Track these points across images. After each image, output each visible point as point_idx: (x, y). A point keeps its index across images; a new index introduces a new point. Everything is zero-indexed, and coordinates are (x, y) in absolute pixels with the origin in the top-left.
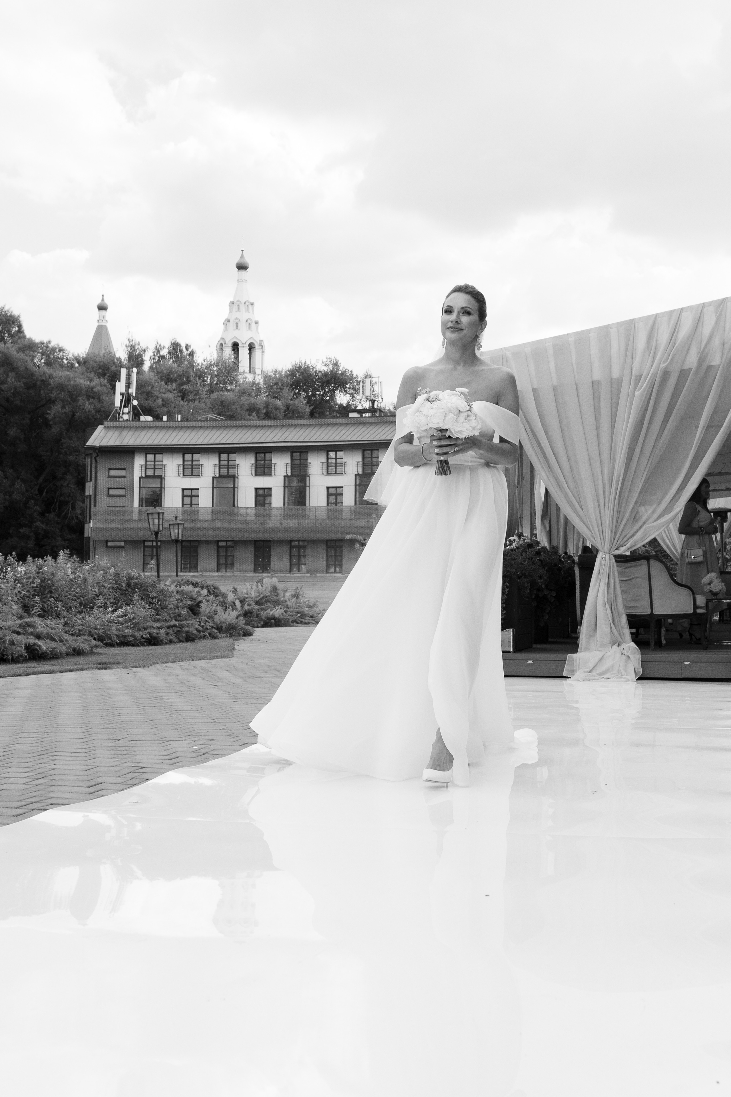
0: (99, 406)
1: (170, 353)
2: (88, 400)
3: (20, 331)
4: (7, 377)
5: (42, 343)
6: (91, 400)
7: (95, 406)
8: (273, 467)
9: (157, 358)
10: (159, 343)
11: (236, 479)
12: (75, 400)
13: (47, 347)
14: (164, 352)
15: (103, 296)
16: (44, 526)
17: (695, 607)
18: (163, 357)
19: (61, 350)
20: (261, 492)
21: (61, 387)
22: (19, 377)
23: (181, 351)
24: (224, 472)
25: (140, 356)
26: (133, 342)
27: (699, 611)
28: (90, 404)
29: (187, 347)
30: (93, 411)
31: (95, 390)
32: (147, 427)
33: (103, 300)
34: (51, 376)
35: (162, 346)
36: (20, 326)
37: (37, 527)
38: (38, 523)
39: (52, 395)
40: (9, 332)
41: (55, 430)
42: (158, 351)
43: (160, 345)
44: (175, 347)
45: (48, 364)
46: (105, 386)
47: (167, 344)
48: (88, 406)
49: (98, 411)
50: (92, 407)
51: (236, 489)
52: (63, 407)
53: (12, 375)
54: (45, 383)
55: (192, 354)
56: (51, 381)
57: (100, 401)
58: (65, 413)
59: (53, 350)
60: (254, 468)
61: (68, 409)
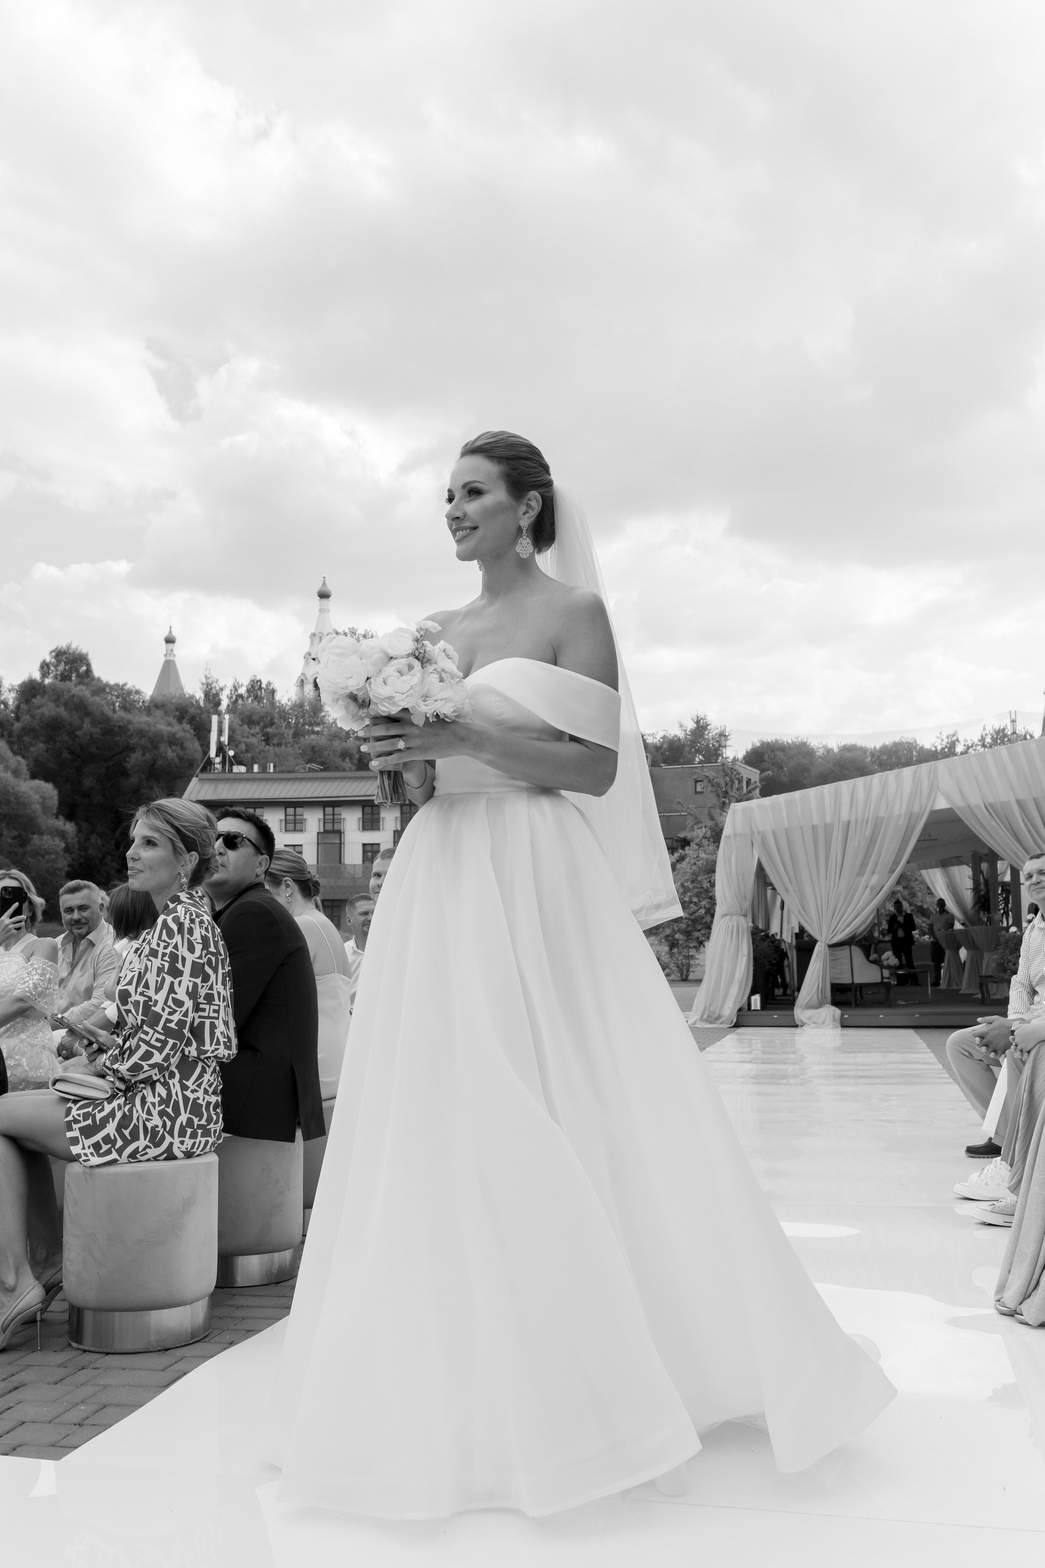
0: (181, 753)
1: (249, 691)
2: (170, 747)
3: (89, 671)
4: (83, 721)
5: (117, 685)
6: (174, 747)
7: (178, 754)
8: (381, 822)
9: (235, 697)
10: (237, 681)
11: (342, 835)
12: (156, 747)
13: (122, 689)
14: (242, 691)
15: (170, 627)
17: (882, 978)
18: (242, 696)
19: (138, 692)
20: (369, 848)
21: (141, 733)
22: (94, 723)
23: (261, 689)
24: (329, 827)
25: (217, 694)
26: (210, 680)
27: (885, 980)
28: (173, 751)
29: (268, 684)
30: (176, 760)
31: (178, 736)
32: (239, 779)
33: (170, 632)
34: (129, 722)
35: (240, 684)
36: (88, 665)
39: (131, 742)
40: (77, 670)
41: (134, 780)
42: (236, 690)
43: (238, 683)
44: (254, 685)
45: (124, 708)
46: (188, 731)
47: (245, 682)
48: (170, 754)
49: (181, 759)
50: (175, 755)
51: (342, 845)
52: (144, 754)
53: (87, 720)
54: (123, 729)
55: (273, 692)
56: (130, 727)
57: (183, 748)
58: (145, 761)
59: (130, 692)
60: (361, 822)
61: (148, 756)
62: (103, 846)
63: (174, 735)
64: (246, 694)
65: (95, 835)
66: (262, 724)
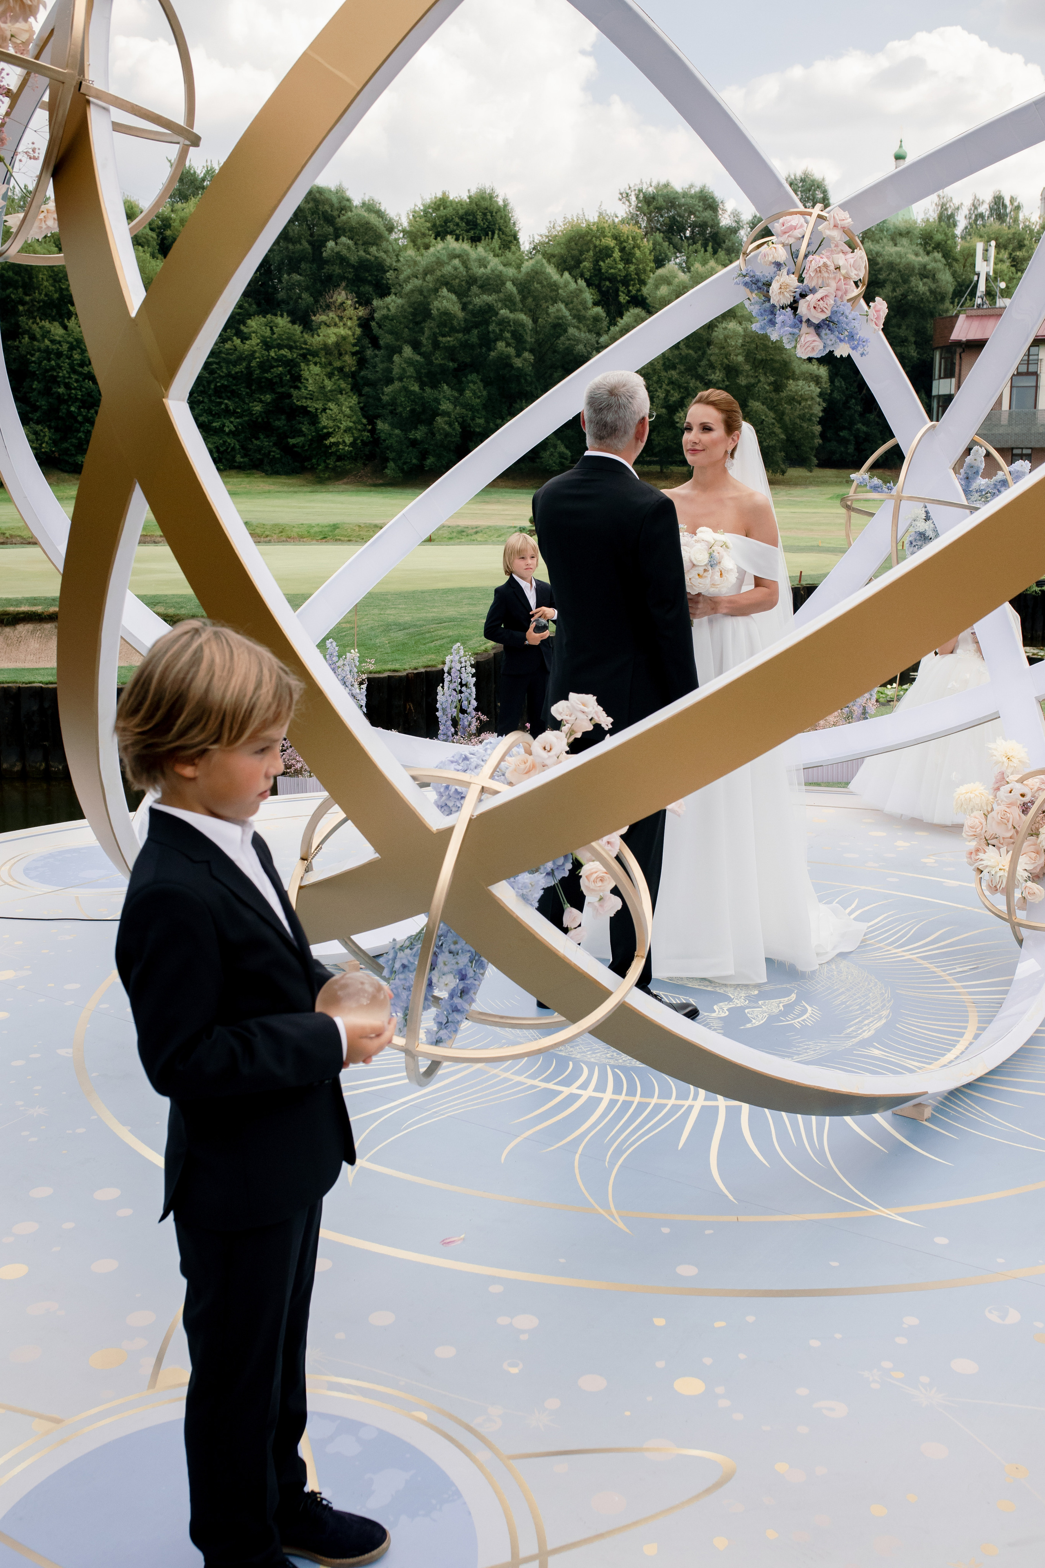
0: (933, 286)
1: (991, 209)
2: (922, 280)
6: (925, 280)
7: (929, 287)
9: (973, 217)
10: (977, 198)
12: (906, 281)
14: (984, 209)
15: (901, 141)
16: (864, 429)
18: (981, 216)
21: (892, 266)
23: (1005, 206)
25: (951, 216)
26: (945, 199)
28: (924, 284)
29: (1012, 200)
30: (928, 294)
31: (929, 267)
33: (901, 146)
34: (879, 254)
35: (981, 201)
37: (858, 429)
38: (859, 426)
39: (881, 277)
42: (976, 208)
43: (978, 200)
44: (998, 201)
46: (940, 261)
47: (987, 198)
48: (921, 287)
49: (933, 292)
50: (927, 288)
52: (894, 290)
56: (880, 260)
57: (932, 277)
58: (895, 297)
61: (899, 292)
62: (847, 389)
63: (925, 266)
64: (987, 213)
65: (839, 378)
66: (1011, 247)
